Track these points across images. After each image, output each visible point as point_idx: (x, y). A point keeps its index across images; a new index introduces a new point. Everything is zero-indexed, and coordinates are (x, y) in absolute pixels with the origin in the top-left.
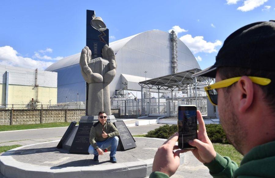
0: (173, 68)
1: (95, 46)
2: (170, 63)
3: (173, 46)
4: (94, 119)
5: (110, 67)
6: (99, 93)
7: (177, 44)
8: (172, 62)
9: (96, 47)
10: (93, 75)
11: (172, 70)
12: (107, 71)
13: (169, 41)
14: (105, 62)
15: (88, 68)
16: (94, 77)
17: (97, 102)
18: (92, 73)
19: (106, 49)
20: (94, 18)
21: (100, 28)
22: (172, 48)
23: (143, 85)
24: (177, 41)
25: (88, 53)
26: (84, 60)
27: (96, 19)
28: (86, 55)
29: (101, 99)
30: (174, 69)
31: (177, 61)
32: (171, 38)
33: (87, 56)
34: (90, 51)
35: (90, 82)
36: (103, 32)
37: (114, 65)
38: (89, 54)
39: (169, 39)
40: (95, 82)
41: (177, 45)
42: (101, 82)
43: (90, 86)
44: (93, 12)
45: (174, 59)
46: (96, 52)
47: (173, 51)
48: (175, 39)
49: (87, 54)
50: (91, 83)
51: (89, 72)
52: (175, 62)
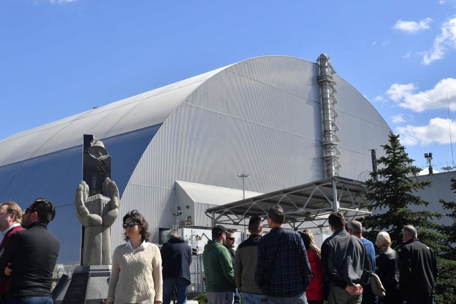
0: (325, 161)
1: (94, 179)
2: (316, 147)
3: (324, 99)
4: (91, 269)
5: (111, 206)
6: (97, 238)
7: (334, 91)
8: (324, 145)
9: (95, 181)
10: (90, 217)
11: (323, 167)
12: (108, 212)
13: (313, 84)
14: (105, 200)
15: (84, 209)
16: (91, 219)
17: (94, 249)
18: (89, 214)
19: (107, 183)
20: (92, 144)
21: (100, 155)
22: (321, 105)
23: (217, 215)
24: (335, 83)
25: (84, 189)
26: (80, 198)
27: (96, 145)
28: (82, 192)
29: (99, 245)
30: (329, 165)
31: (337, 140)
32: (318, 77)
33: (84, 193)
34: (87, 186)
35: (86, 224)
36: (104, 161)
37: (117, 204)
38: (86, 190)
39: (313, 79)
40: (92, 226)
41: (335, 95)
42: (100, 225)
43: (87, 230)
44: (92, 136)
45: (330, 137)
46: (94, 187)
47: (324, 114)
48: (330, 80)
49: (84, 191)
50: (88, 226)
51: (85, 213)
52: (332, 144)
